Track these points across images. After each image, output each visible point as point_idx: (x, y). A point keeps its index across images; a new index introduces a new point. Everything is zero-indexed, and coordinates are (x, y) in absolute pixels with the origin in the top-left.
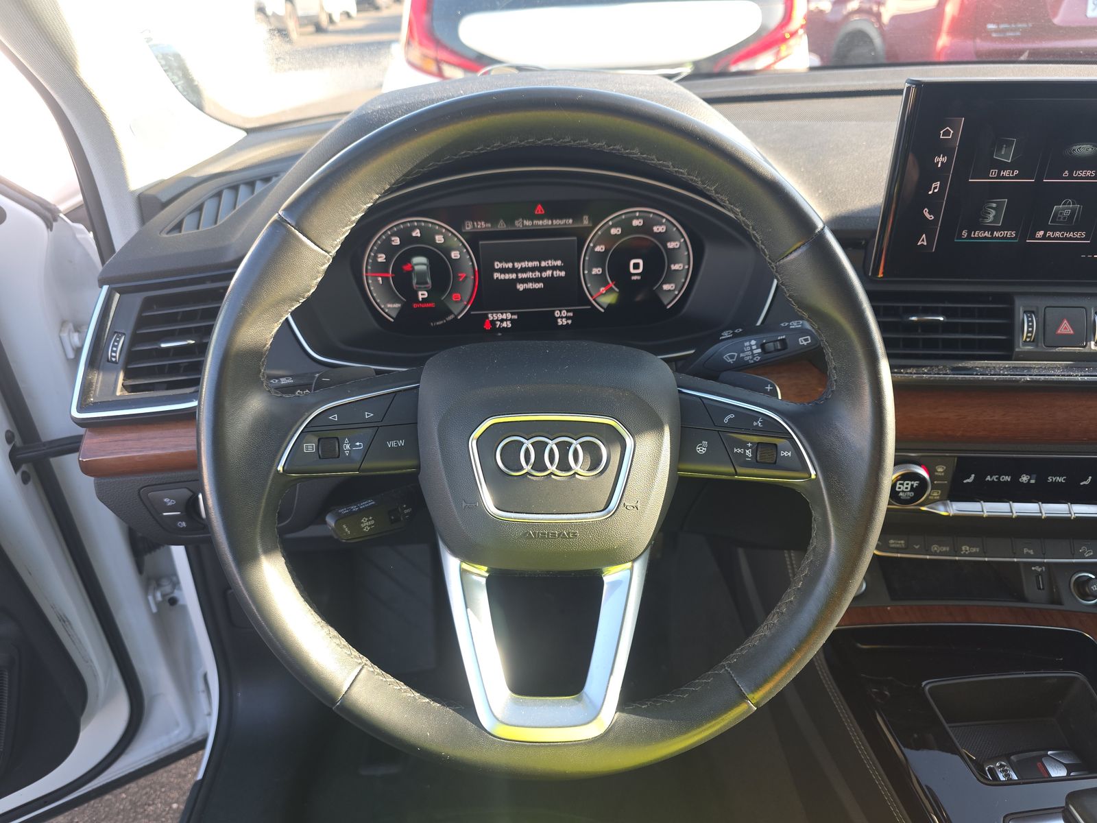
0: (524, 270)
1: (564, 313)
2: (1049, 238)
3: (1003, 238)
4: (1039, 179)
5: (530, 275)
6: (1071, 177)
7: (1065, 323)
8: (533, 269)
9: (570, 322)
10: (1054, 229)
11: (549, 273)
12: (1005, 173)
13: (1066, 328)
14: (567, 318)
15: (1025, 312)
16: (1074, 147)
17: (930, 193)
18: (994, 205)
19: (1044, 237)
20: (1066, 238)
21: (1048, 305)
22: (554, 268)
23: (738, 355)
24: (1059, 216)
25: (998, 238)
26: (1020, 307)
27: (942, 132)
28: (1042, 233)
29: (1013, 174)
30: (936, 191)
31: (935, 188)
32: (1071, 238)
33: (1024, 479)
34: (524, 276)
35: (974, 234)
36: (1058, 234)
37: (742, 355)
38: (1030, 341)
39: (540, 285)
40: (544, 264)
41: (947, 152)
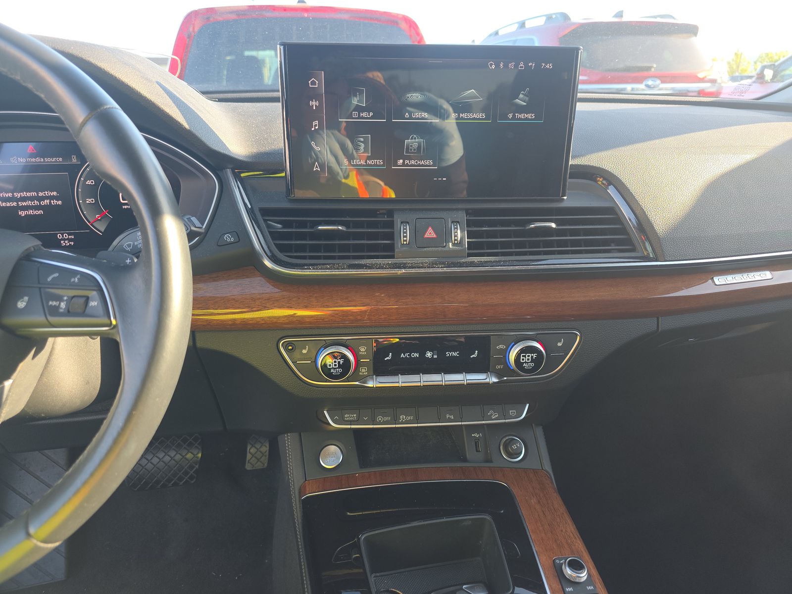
0: (24, 199)
1: (66, 236)
2: (407, 165)
3: (374, 165)
4: (389, 119)
5: (29, 203)
6: (411, 118)
7: (430, 230)
8: (31, 199)
9: (72, 243)
10: (410, 159)
11: (47, 202)
12: (364, 114)
13: (430, 233)
14: (70, 240)
15: (402, 223)
16: (408, 95)
17: (313, 129)
18: (362, 139)
19: (403, 165)
20: (419, 165)
21: (418, 217)
22: (51, 198)
23: (134, 244)
24: (410, 148)
25: (371, 165)
26: (398, 219)
27: (310, 82)
28: (401, 161)
29: (369, 115)
30: (317, 128)
31: (316, 125)
32: (423, 165)
33: (429, 354)
34: (24, 204)
35: (353, 163)
36: (413, 162)
37: (136, 243)
38: (406, 244)
39: (40, 212)
40: (41, 194)
41: (317, 97)
